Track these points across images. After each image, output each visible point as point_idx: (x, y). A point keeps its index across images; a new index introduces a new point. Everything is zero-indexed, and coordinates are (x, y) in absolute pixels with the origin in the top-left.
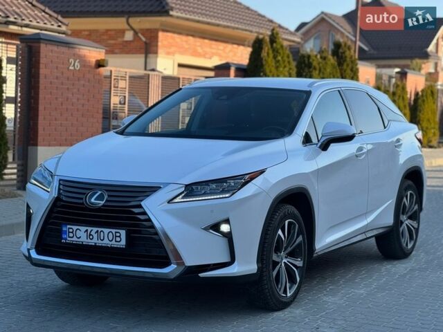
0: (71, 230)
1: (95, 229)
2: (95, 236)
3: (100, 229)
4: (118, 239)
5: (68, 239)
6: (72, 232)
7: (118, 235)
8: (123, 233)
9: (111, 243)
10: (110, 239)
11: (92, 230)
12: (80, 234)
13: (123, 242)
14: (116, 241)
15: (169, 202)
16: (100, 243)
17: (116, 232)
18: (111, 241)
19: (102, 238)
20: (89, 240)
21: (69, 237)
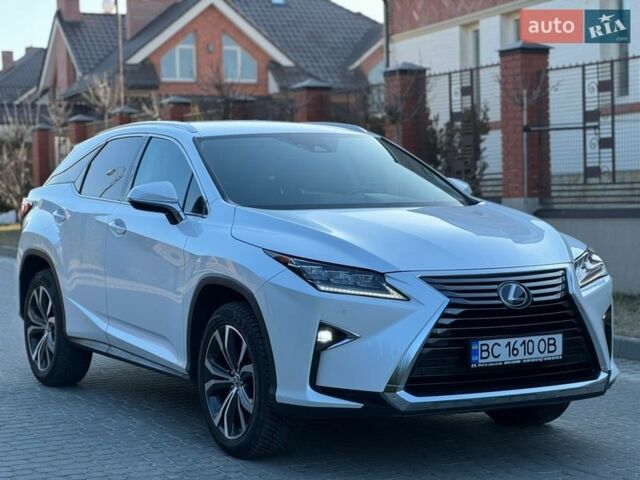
0: (485, 348)
1: (520, 340)
2: (521, 349)
3: (527, 339)
4: (552, 348)
5: (481, 361)
8: (559, 338)
9: (543, 355)
10: (542, 351)
11: (516, 342)
12: (499, 351)
13: (559, 351)
14: (549, 352)
16: (527, 358)
18: (542, 353)
19: (530, 351)
20: (512, 358)
21: (482, 358)
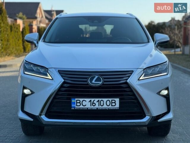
0: (78, 101)
1: (97, 100)
2: (97, 104)
3: (100, 99)
4: (114, 104)
5: (76, 107)
6: (80, 103)
7: (113, 101)
8: (117, 100)
9: (109, 107)
10: (108, 105)
11: (94, 100)
12: (86, 103)
13: (117, 106)
14: (112, 106)
15: (138, 80)
16: (100, 108)
17: (112, 100)
19: (102, 105)
20: (92, 107)
21: (77, 106)
